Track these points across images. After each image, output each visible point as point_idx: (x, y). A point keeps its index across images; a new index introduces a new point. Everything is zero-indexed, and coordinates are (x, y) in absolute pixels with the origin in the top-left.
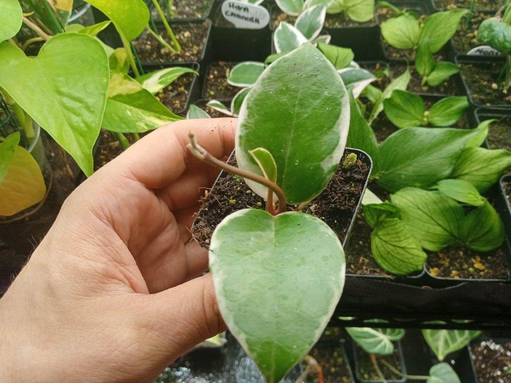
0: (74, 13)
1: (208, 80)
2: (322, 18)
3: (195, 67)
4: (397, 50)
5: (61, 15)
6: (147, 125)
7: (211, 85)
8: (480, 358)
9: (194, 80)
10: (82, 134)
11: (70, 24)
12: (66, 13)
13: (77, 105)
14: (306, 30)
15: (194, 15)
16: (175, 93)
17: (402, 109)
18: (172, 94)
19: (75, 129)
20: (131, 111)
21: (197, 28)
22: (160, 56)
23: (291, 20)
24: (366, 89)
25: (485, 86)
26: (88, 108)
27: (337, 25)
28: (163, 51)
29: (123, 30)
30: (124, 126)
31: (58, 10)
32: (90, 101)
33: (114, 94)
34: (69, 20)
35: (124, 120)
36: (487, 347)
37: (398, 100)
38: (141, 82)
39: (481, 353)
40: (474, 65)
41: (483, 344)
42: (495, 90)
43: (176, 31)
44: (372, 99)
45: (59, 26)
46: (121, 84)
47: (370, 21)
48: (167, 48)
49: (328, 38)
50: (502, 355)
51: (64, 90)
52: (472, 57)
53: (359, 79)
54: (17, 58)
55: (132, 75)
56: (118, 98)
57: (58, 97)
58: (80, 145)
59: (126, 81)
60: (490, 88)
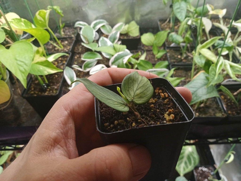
0: (23, 35)
1: (74, 59)
2: (118, 35)
3: (69, 54)
4: (147, 46)
5: (18, 36)
6: (48, 72)
7: (76, 60)
8: (199, 174)
9: (68, 59)
10: (23, 73)
11: (22, 39)
12: (20, 35)
13: (22, 64)
14: (112, 40)
15: (71, 36)
16: (62, 64)
17: (144, 67)
18: (60, 64)
19: (21, 71)
20: (42, 67)
21: (70, 40)
22: (55, 50)
23: (107, 36)
24: (129, 58)
25: (176, 57)
26: (25, 64)
27: (125, 38)
28: (56, 49)
29: (40, 41)
30: (39, 73)
31: (17, 35)
32: (26, 62)
33: (36, 61)
34: (22, 38)
35: (39, 71)
36: (202, 170)
37: (142, 63)
38: (47, 58)
39: (199, 173)
40: (174, 50)
41: (200, 168)
42: (179, 58)
43: (62, 41)
44: (133, 63)
45: (17, 39)
46: (39, 58)
47: (137, 36)
48: (58, 47)
49: (120, 42)
50: (208, 173)
51: (18, 59)
52: (173, 47)
53: (126, 55)
54: (3, 49)
55: (44, 56)
56: (38, 63)
57: (16, 61)
58: (22, 76)
59: (41, 57)
60: (177, 57)
